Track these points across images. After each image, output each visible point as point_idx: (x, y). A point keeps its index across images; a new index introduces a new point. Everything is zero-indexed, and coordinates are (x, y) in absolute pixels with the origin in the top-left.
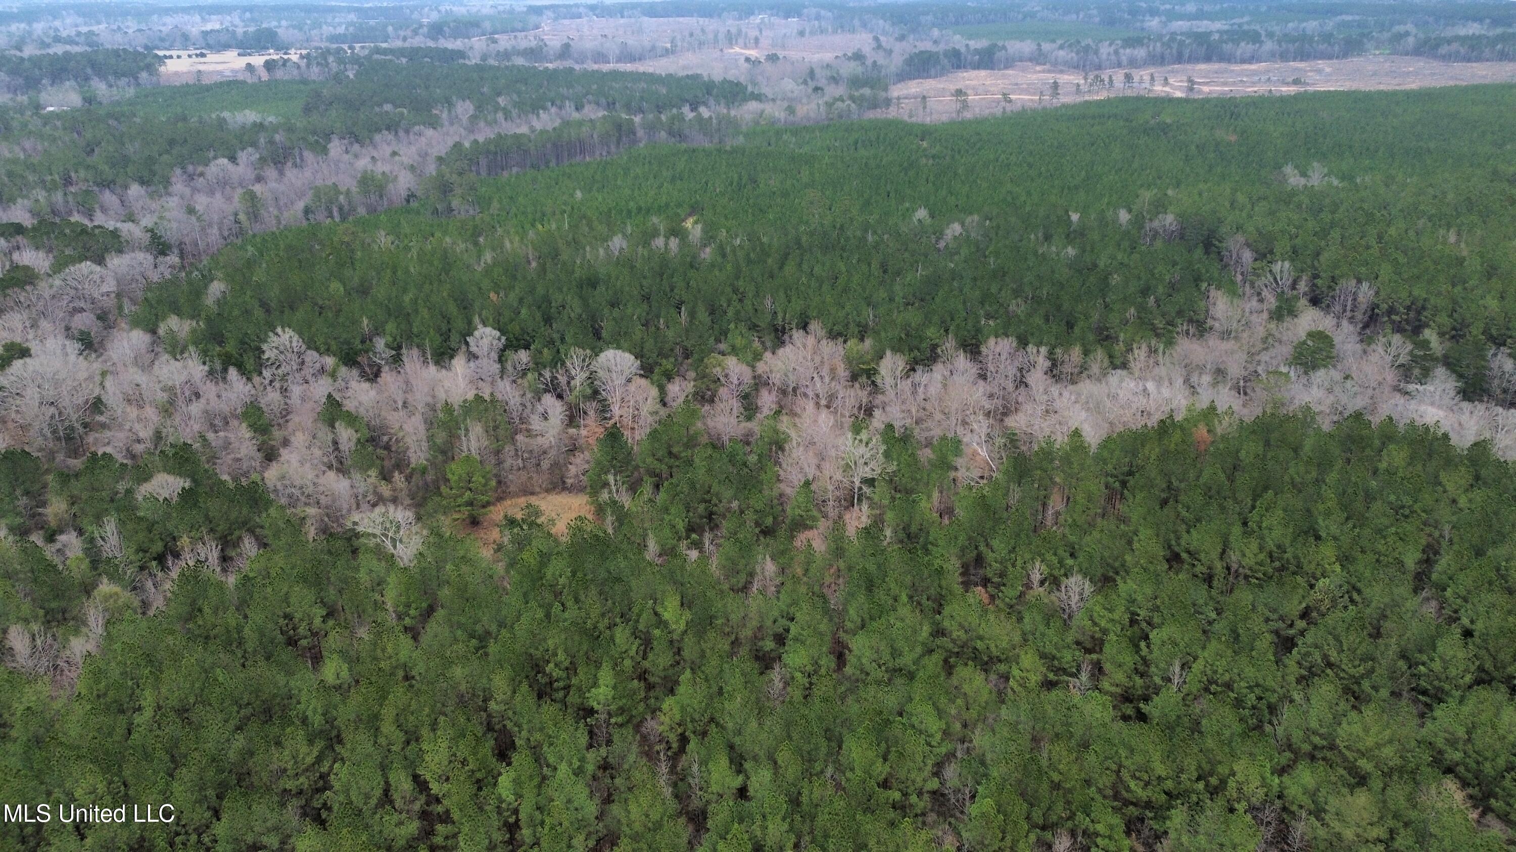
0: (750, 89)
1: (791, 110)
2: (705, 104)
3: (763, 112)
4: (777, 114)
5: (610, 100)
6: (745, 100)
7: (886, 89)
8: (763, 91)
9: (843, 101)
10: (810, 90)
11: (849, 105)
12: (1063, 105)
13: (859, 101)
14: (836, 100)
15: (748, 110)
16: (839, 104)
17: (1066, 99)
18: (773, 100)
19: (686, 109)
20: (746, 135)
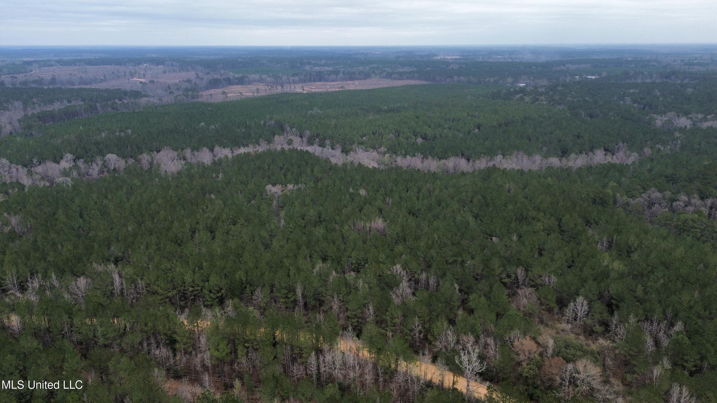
0: (143, 93)
1: (160, 99)
2: (125, 99)
3: (149, 101)
4: (155, 101)
5: (83, 98)
6: (141, 97)
7: (198, 92)
8: (149, 94)
9: (181, 96)
10: (168, 93)
11: (183, 97)
12: (261, 96)
13: (187, 96)
14: (177, 96)
15: (143, 101)
16: (180, 97)
17: (262, 94)
18: (153, 97)
19: (117, 101)
20: (143, 108)
